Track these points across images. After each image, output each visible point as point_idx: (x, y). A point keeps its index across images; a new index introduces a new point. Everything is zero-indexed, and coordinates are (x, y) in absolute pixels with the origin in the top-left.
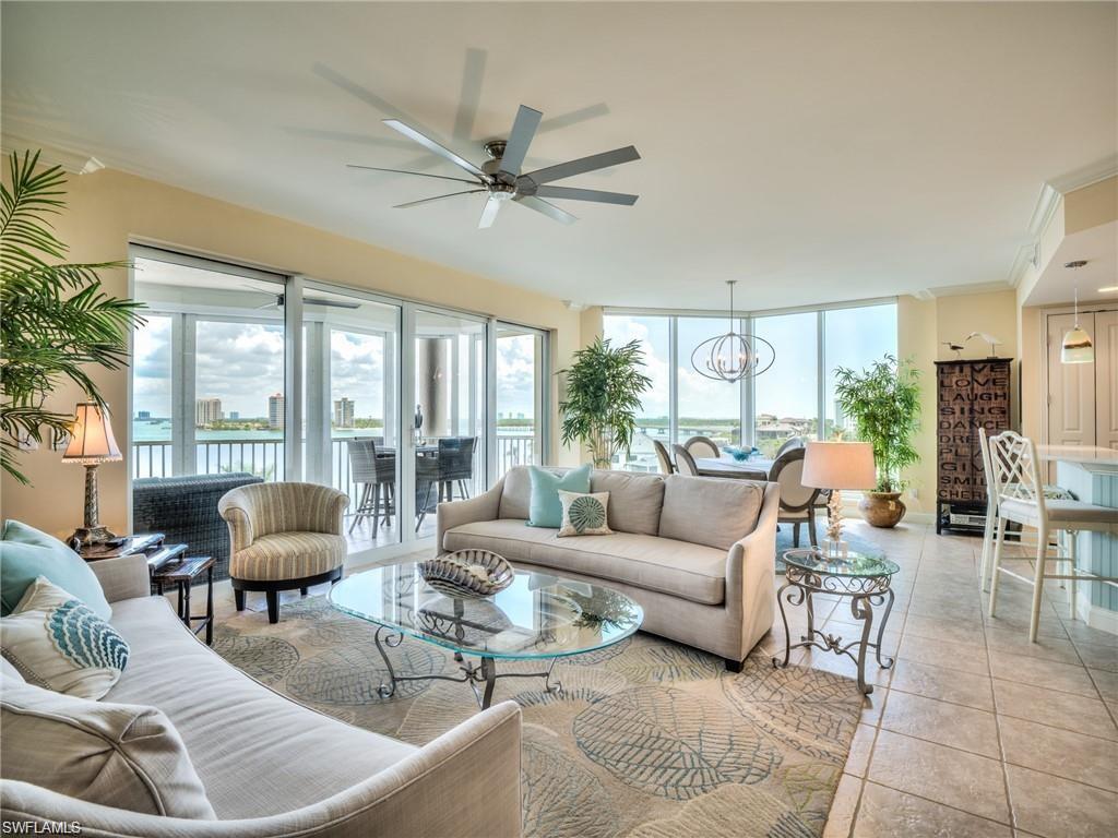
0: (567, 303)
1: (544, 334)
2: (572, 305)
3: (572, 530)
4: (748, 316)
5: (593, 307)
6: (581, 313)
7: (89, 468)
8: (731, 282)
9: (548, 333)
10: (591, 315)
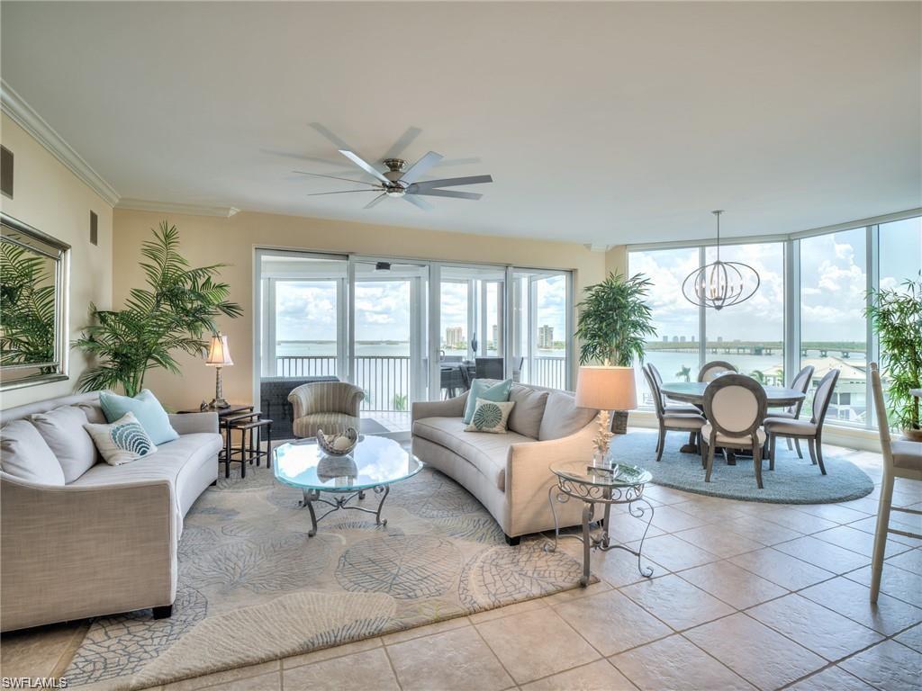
0: (588, 246)
1: (569, 274)
2: (593, 247)
3: (474, 428)
4: (790, 239)
5: (617, 247)
6: (606, 253)
7: (218, 368)
8: (718, 212)
9: (571, 273)
10: (617, 254)
